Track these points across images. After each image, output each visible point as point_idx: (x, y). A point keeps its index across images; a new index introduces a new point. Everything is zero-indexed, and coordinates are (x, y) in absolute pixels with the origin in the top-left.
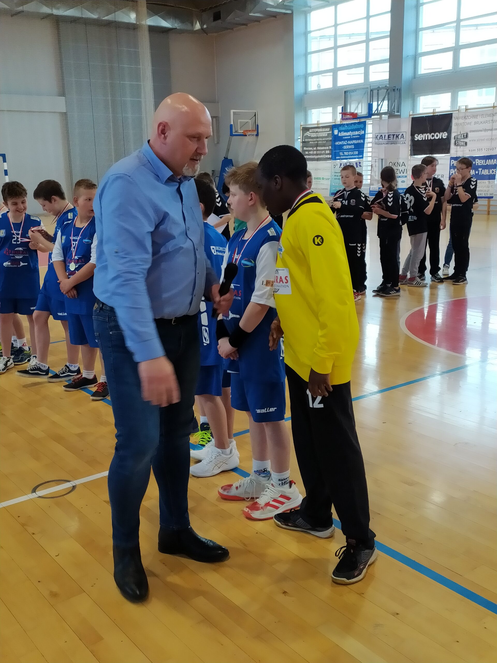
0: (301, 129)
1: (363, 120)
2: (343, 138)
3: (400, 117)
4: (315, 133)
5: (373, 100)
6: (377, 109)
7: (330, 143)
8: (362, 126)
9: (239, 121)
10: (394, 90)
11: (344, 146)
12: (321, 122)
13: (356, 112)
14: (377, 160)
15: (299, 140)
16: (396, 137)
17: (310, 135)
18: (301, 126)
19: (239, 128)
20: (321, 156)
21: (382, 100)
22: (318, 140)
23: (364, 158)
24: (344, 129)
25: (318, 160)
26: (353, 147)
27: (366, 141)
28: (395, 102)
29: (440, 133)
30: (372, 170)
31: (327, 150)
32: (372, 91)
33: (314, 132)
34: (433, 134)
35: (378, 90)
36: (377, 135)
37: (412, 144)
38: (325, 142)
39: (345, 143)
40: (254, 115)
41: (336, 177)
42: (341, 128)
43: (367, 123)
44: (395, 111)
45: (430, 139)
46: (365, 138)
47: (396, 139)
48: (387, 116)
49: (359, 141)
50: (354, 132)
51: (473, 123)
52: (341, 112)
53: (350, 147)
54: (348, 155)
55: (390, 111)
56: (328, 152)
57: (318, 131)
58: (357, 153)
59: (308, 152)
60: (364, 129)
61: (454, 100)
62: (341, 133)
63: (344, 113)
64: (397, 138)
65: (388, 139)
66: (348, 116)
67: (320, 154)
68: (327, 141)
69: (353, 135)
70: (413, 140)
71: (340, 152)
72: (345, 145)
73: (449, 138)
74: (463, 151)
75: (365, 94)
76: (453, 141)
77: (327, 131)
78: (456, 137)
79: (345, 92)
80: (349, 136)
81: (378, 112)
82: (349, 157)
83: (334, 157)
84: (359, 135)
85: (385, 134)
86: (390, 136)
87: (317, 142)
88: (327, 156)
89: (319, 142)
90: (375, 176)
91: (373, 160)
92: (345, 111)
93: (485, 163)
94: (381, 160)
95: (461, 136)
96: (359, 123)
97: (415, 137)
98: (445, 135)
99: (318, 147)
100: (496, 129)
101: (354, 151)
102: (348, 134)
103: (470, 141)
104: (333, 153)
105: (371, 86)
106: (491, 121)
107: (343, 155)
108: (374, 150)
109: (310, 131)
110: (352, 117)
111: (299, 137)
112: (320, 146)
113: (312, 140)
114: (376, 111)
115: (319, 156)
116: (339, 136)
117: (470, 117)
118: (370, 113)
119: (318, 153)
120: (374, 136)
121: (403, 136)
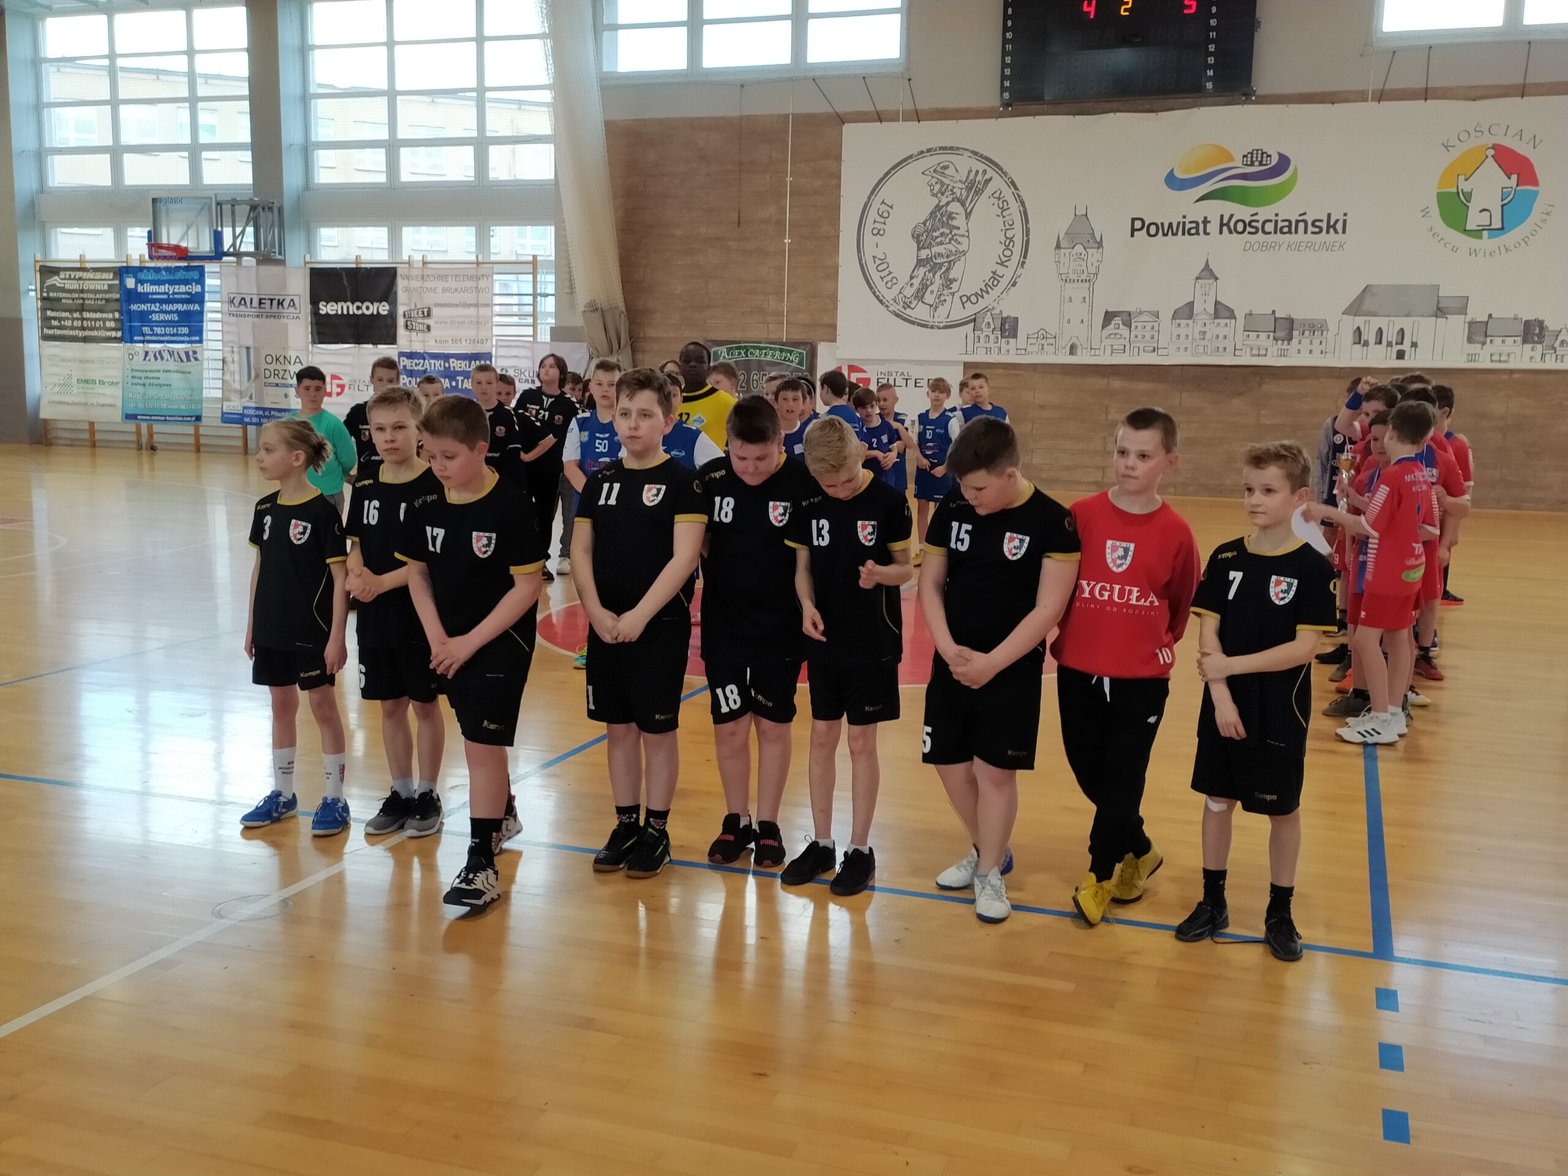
0: (38, 268)
1: (197, 263)
2: (150, 297)
3: (284, 265)
4: (75, 282)
5: (224, 223)
6: (233, 245)
7: (116, 306)
8: (195, 275)
10: (271, 209)
11: (153, 315)
12: (88, 257)
13: (184, 244)
14: (235, 349)
15: (32, 294)
16: (278, 305)
17: (63, 285)
18: (36, 261)
20: (95, 333)
21: (242, 225)
22: (85, 296)
23: (204, 342)
24: (150, 278)
25: (85, 340)
26: (175, 317)
27: (208, 305)
29: (372, 304)
30: (225, 368)
32: (218, 204)
33: (74, 279)
34: (359, 304)
35: (233, 206)
36: (232, 295)
37: (314, 321)
38: (104, 302)
39: (154, 307)
41: (136, 381)
42: (142, 276)
43: (206, 270)
44: (275, 252)
45: (354, 314)
46: (203, 302)
47: (278, 308)
48: (254, 260)
49: (191, 307)
50: (177, 287)
51: (440, 290)
52: (146, 242)
53: (168, 317)
54: (165, 335)
55: (263, 249)
56: (112, 324)
57: (84, 277)
58: (185, 330)
59: (60, 322)
60: (201, 281)
61: (395, 241)
62: (142, 285)
63: (154, 244)
64: (280, 306)
65: (260, 307)
66: (163, 251)
67: (91, 329)
68: (107, 300)
69: (174, 293)
70: (315, 312)
71: (143, 326)
72: (156, 312)
73: (392, 316)
74: (424, 342)
75: (202, 209)
76: (401, 322)
77: (105, 280)
78: (406, 314)
79: (154, 200)
80: (164, 293)
81: (235, 249)
82: (166, 338)
83: (127, 336)
84: (189, 293)
85: (252, 296)
86: (263, 301)
87: (81, 301)
88: (109, 334)
89: (87, 302)
90: (232, 383)
91: (226, 349)
92: (155, 240)
93: (469, 367)
94: (245, 349)
95: (418, 312)
96: (187, 269)
97: (322, 305)
98: (384, 308)
99: (84, 313)
100: (487, 305)
101: (177, 326)
102: (162, 289)
103: (436, 323)
104: (126, 328)
105: (216, 195)
106: (474, 289)
107: (150, 333)
108: (226, 328)
109: (62, 275)
110: (175, 254)
111: (30, 287)
112: (89, 311)
113: (69, 295)
114: (230, 247)
115: (88, 333)
116: (139, 291)
117: (432, 278)
118: (220, 250)
119: (85, 326)
120: (226, 299)
121: (294, 304)
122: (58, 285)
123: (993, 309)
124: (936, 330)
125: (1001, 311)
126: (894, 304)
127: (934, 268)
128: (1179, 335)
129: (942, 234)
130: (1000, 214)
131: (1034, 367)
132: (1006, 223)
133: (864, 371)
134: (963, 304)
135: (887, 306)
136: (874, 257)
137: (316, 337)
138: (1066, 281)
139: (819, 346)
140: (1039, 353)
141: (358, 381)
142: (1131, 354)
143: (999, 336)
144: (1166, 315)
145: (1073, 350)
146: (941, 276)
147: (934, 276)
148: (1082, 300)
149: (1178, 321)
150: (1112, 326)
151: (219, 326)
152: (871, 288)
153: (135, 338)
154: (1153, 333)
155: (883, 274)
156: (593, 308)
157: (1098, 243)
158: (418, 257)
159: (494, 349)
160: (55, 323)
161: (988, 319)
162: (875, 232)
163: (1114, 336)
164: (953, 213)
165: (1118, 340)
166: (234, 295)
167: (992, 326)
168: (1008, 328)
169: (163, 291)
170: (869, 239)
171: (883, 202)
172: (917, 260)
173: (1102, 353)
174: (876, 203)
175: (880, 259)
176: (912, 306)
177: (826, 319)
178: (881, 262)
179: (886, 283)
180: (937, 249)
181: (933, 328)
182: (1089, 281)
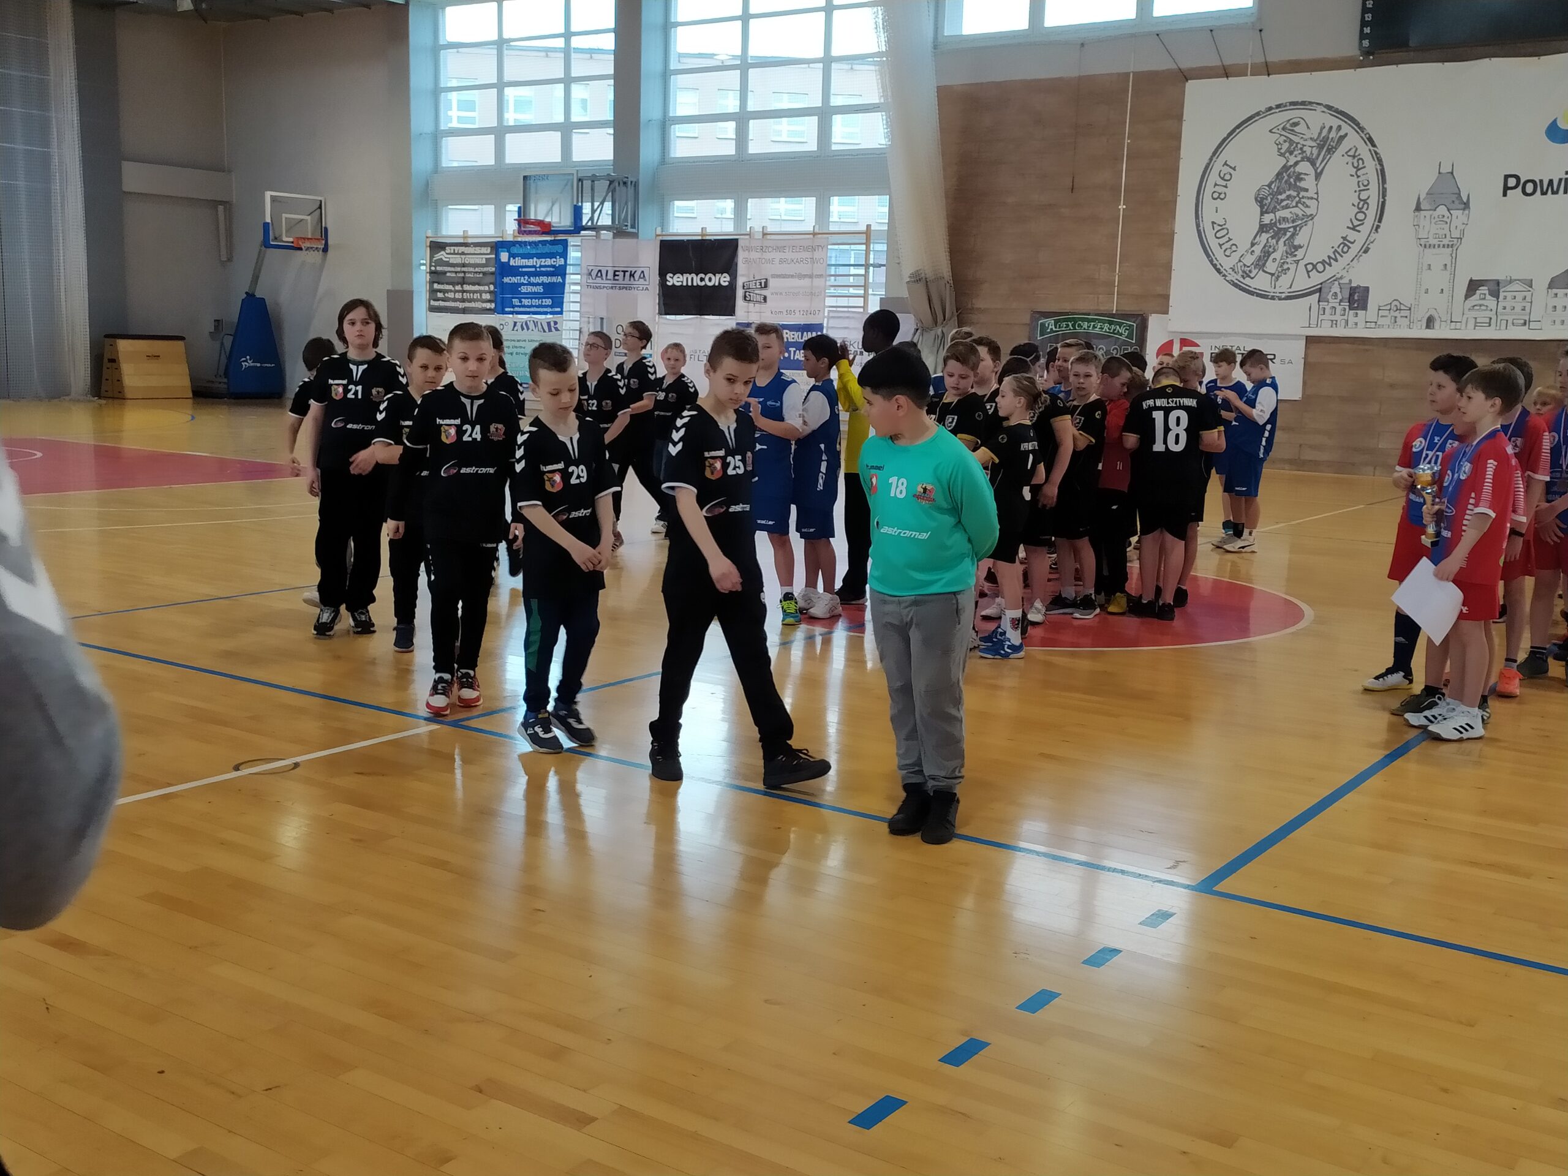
0: (428, 244)
1: (560, 237)
2: (520, 270)
3: (638, 238)
4: (459, 256)
5: (584, 199)
6: (592, 219)
7: (491, 279)
8: (559, 248)
9: (284, 215)
11: (523, 287)
12: (470, 233)
13: (548, 220)
14: (591, 320)
15: (423, 268)
16: (630, 277)
17: (448, 260)
18: (427, 237)
19: (284, 232)
20: (472, 305)
21: (601, 200)
22: (466, 269)
23: (564, 313)
24: (521, 251)
25: (465, 310)
26: (540, 289)
27: (570, 278)
28: (627, 208)
29: (715, 275)
31: (486, 292)
32: (580, 180)
33: (457, 254)
34: (702, 275)
35: (593, 181)
36: (590, 268)
37: (661, 294)
38: (481, 275)
39: (523, 280)
40: (318, 206)
42: (515, 250)
43: (569, 244)
44: (626, 226)
45: (698, 285)
46: (565, 274)
47: (630, 280)
48: (611, 234)
49: (554, 279)
50: (543, 260)
51: (777, 261)
52: (517, 217)
53: (535, 289)
54: (532, 306)
55: (617, 223)
56: (487, 296)
57: (465, 252)
58: (549, 302)
59: (444, 294)
60: (564, 255)
61: (740, 213)
62: (514, 258)
63: (523, 221)
64: (632, 278)
65: (614, 280)
66: (532, 226)
67: (470, 301)
68: (484, 274)
69: (541, 266)
70: (663, 284)
71: (513, 298)
72: (525, 285)
73: (732, 286)
74: (761, 313)
75: (566, 185)
76: (740, 293)
77: (483, 254)
78: (745, 286)
79: (525, 178)
80: (534, 266)
81: (592, 223)
82: (532, 309)
84: (553, 266)
85: (607, 268)
86: (617, 273)
87: (462, 275)
88: (485, 304)
89: (467, 275)
91: (583, 319)
92: (524, 216)
94: (599, 320)
95: (756, 283)
96: (553, 243)
97: (668, 278)
98: (725, 279)
99: (465, 286)
100: (821, 276)
101: (542, 298)
102: (530, 262)
103: (772, 294)
104: (499, 300)
105: (577, 171)
106: (809, 260)
107: (520, 304)
108: (585, 300)
109: (448, 250)
110: (539, 229)
111: (422, 262)
112: (469, 284)
113: (452, 269)
114: (588, 222)
115: (467, 305)
117: (770, 249)
118: (579, 225)
119: (465, 297)
120: (585, 271)
121: (644, 276)
122: (444, 259)
123: (1341, 278)
124: (1277, 301)
125: (1350, 281)
126: (1233, 273)
127: (1277, 236)
128: (1555, 307)
129: (1288, 197)
130: (1354, 174)
131: (1385, 342)
132: (1360, 183)
133: (1197, 345)
134: (1308, 272)
135: (1224, 276)
136: (1213, 223)
137: (663, 307)
138: (1425, 246)
139: (1150, 317)
140: (1391, 327)
141: (698, 352)
142: (1498, 328)
143: (1347, 308)
144: (1541, 284)
145: (1430, 322)
146: (1285, 242)
147: (1277, 243)
148: (1442, 267)
149: (1555, 291)
150: (1476, 296)
151: (577, 298)
152: (1208, 256)
153: (507, 309)
154: (1524, 304)
155: (1222, 241)
156: (918, 278)
157: (1465, 204)
158: (758, 228)
159: (826, 319)
160: (440, 295)
161: (1336, 288)
162: (1216, 195)
163: (1478, 308)
164: (1302, 173)
165: (1484, 312)
166: (593, 268)
167: (1340, 297)
168: (1357, 298)
169: (531, 264)
170: (1208, 204)
171: (1226, 164)
172: (1260, 225)
173: (1463, 327)
174: (1218, 165)
175: (1219, 225)
176: (1252, 275)
177: (1159, 290)
178: (1220, 228)
179: (1225, 251)
180: (1281, 214)
181: (1274, 299)
182: (1452, 245)
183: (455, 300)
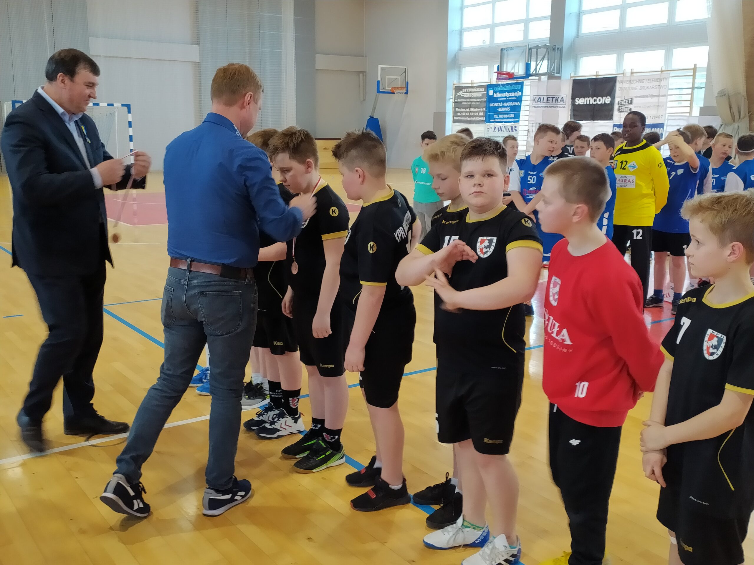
0: (454, 88)
1: (520, 81)
2: (499, 99)
3: (560, 79)
4: (468, 93)
5: (532, 60)
6: (536, 69)
7: (485, 104)
8: (519, 87)
9: (387, 77)
10: (554, 49)
11: (500, 108)
12: (474, 82)
13: (512, 72)
14: (534, 125)
15: (451, 100)
17: (463, 95)
18: (454, 84)
19: (386, 84)
20: (474, 119)
21: (541, 59)
22: (472, 100)
23: (520, 121)
24: (500, 90)
25: (470, 122)
26: (509, 109)
27: (523, 103)
28: (555, 63)
29: (602, 98)
30: (529, 135)
31: (481, 112)
32: (530, 49)
34: (595, 98)
35: (537, 49)
36: (535, 97)
37: (572, 109)
38: (479, 103)
39: (500, 104)
40: (404, 71)
42: (497, 89)
43: (524, 84)
44: (554, 72)
45: (593, 104)
46: (521, 101)
47: (555, 102)
48: (546, 78)
49: (515, 104)
50: (511, 93)
51: (639, 88)
52: (496, 71)
53: (506, 109)
54: (504, 118)
55: (549, 71)
56: (481, 114)
57: (472, 91)
58: (512, 116)
59: (461, 113)
60: (521, 90)
61: (620, 61)
62: (496, 93)
63: (500, 73)
64: (557, 101)
65: (547, 102)
66: (504, 75)
67: (473, 116)
68: (481, 102)
69: (509, 97)
70: (573, 104)
71: (494, 114)
73: (612, 104)
75: (523, 52)
76: (616, 107)
77: (480, 92)
78: (619, 103)
79: (502, 50)
81: (536, 72)
82: (504, 120)
83: (487, 119)
84: (515, 96)
85: (544, 97)
86: (549, 99)
87: (470, 103)
88: (480, 118)
89: (473, 103)
91: (530, 125)
92: (500, 70)
95: (625, 101)
96: (516, 84)
97: (576, 101)
98: (608, 100)
99: (471, 109)
100: (664, 96)
101: (509, 114)
104: (488, 116)
105: (529, 44)
106: (658, 87)
107: (498, 117)
108: (531, 114)
109: (463, 90)
110: (509, 77)
111: (451, 97)
112: (473, 108)
113: (465, 100)
114: (533, 72)
115: (472, 119)
116: (494, 97)
117: (635, 81)
118: (528, 73)
119: (471, 115)
120: (532, 99)
121: (563, 100)
122: (462, 95)
137: (572, 116)
151: (527, 113)
153: (491, 120)
156: (724, 94)
158: (629, 70)
159: (666, 121)
160: (459, 114)
169: (504, 96)
183: (466, 116)
